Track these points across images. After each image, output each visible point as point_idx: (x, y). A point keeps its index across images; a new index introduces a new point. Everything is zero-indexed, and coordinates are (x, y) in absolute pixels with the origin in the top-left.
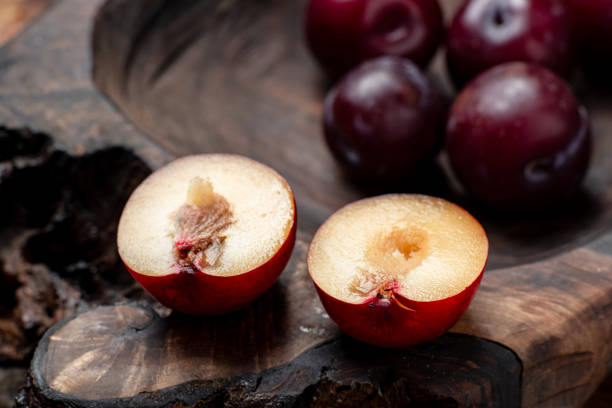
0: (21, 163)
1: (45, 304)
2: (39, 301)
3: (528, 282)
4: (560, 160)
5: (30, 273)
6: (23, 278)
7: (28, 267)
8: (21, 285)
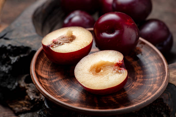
0: (22, 56)
1: (35, 93)
2: (34, 93)
3: (172, 68)
4: (165, 43)
5: (28, 86)
6: (27, 88)
7: (28, 85)
8: (26, 89)
